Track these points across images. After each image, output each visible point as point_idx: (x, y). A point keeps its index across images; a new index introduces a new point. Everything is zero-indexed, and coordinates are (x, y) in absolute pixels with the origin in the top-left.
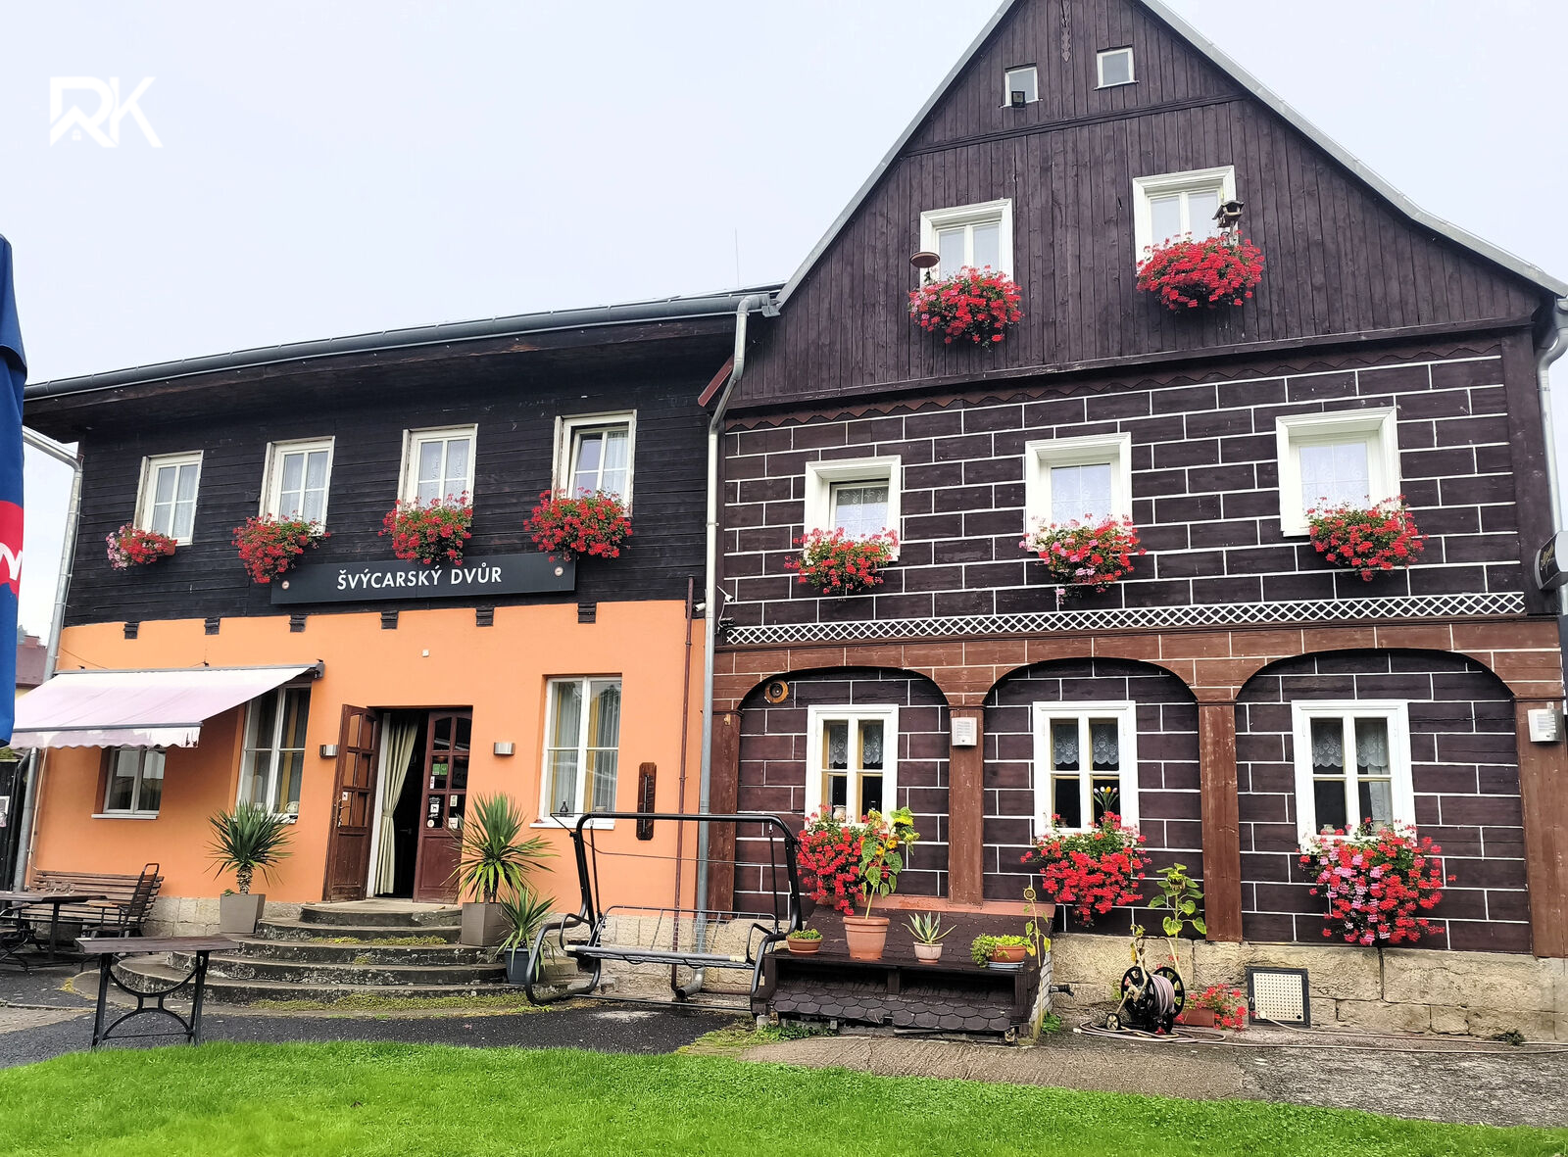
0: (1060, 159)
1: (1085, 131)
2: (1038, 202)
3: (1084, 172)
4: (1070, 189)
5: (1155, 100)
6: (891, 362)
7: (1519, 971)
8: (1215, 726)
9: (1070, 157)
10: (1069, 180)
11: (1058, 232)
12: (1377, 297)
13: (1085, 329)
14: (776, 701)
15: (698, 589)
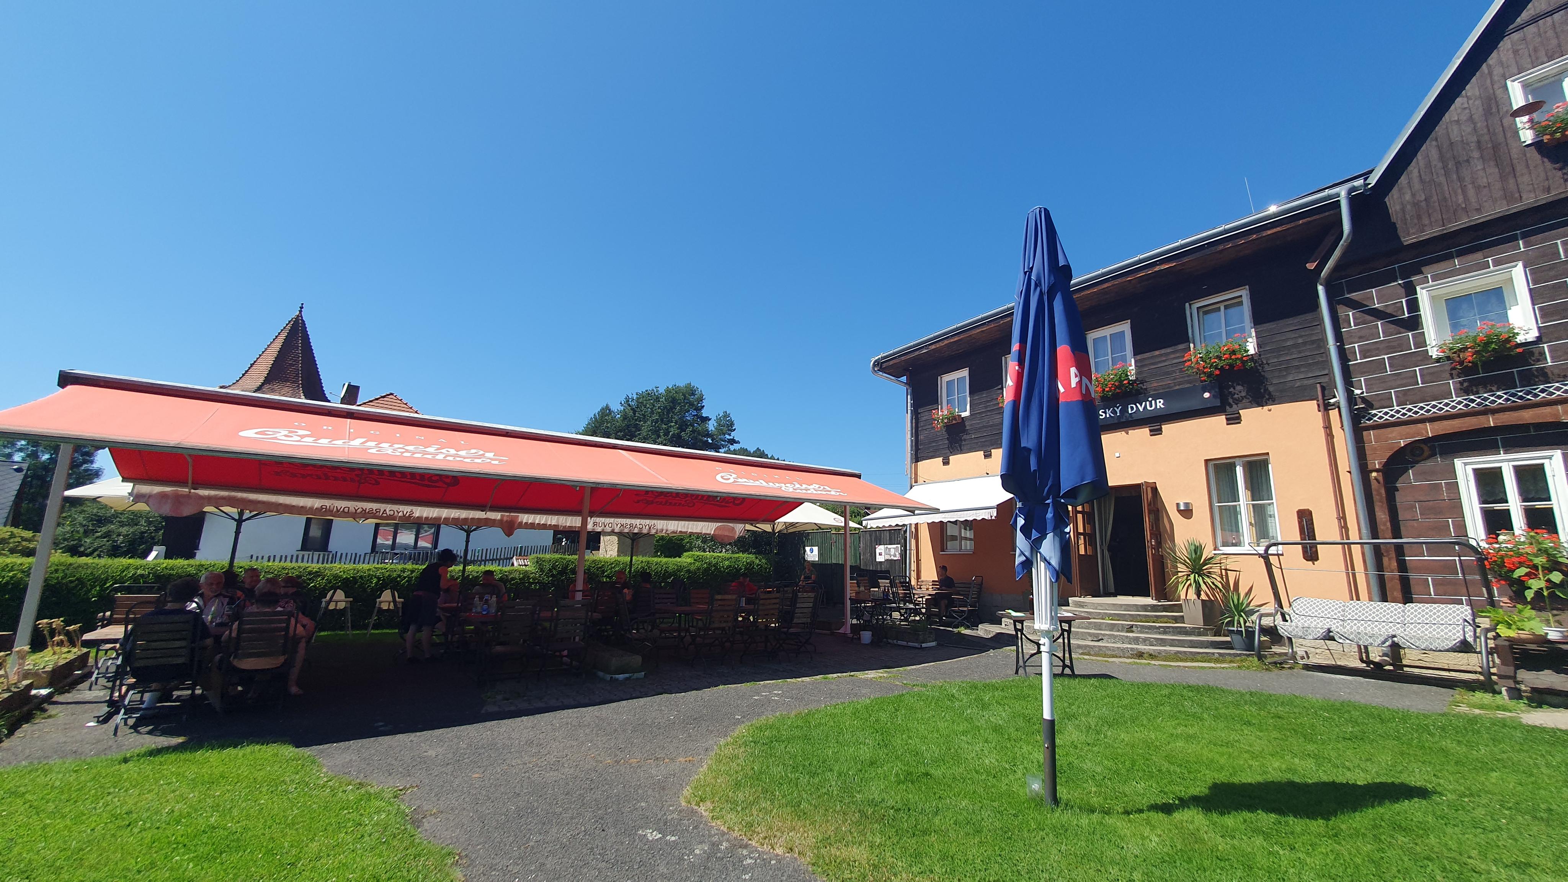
6: (1499, 194)
14: (1419, 459)
15: (1327, 391)
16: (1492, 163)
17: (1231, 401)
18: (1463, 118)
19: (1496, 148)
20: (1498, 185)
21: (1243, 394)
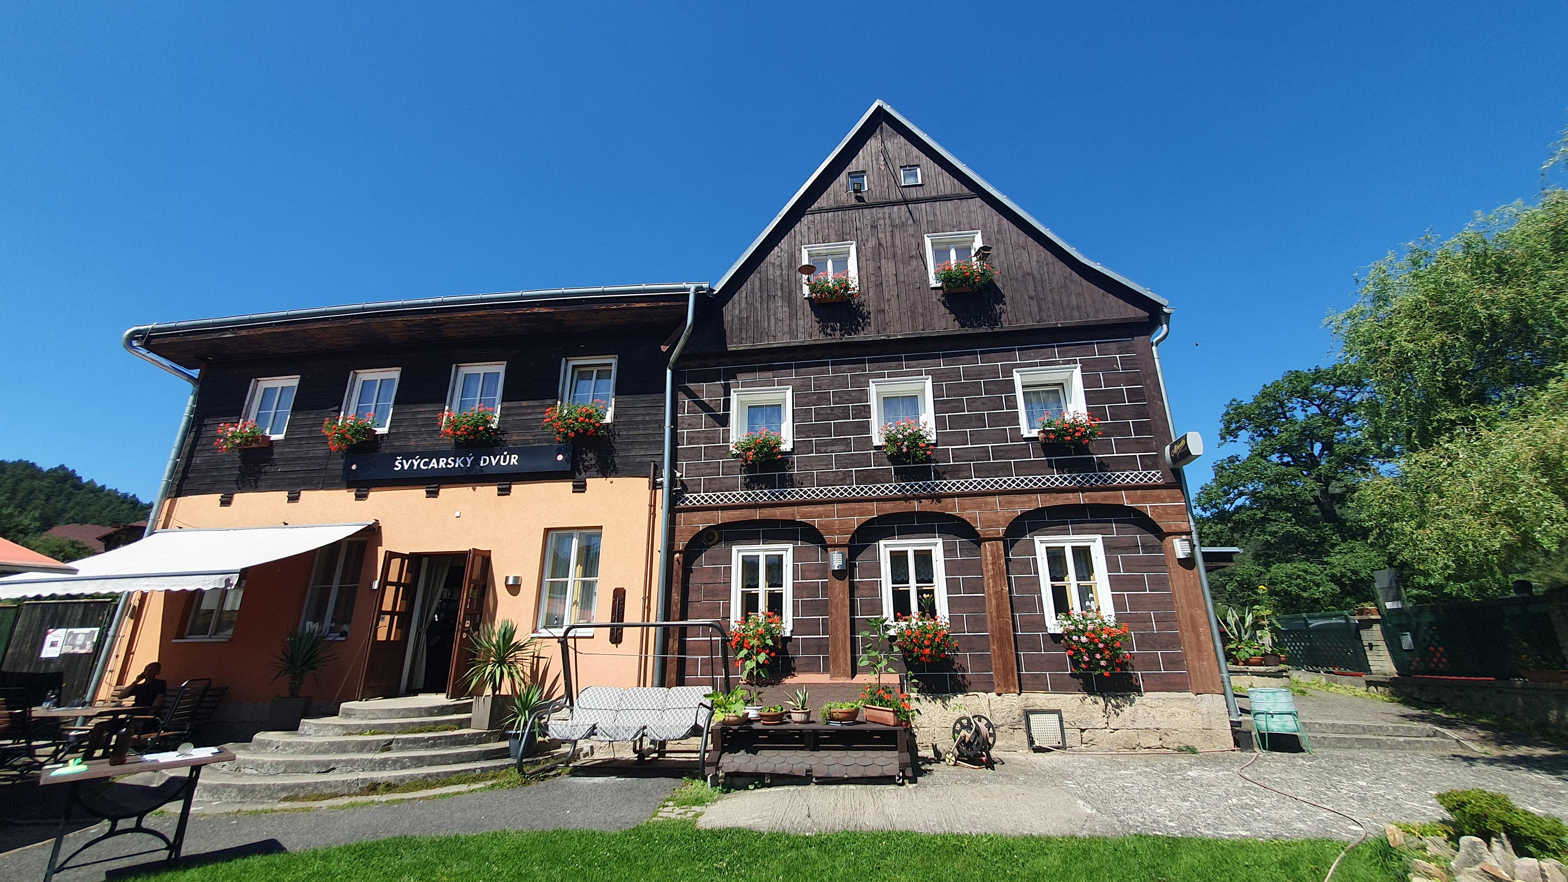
0: (881, 222)
1: (896, 208)
2: (872, 243)
3: (897, 231)
4: (889, 238)
5: (934, 194)
6: (786, 329)
7: (1187, 704)
8: (993, 555)
9: (887, 221)
10: (888, 234)
11: (883, 261)
12: (1065, 303)
13: (902, 315)
14: (710, 543)
15: (658, 470)
16: (787, 304)
17: (581, 467)
18: (777, 263)
19: (790, 293)
20: (787, 322)
21: (593, 462)
